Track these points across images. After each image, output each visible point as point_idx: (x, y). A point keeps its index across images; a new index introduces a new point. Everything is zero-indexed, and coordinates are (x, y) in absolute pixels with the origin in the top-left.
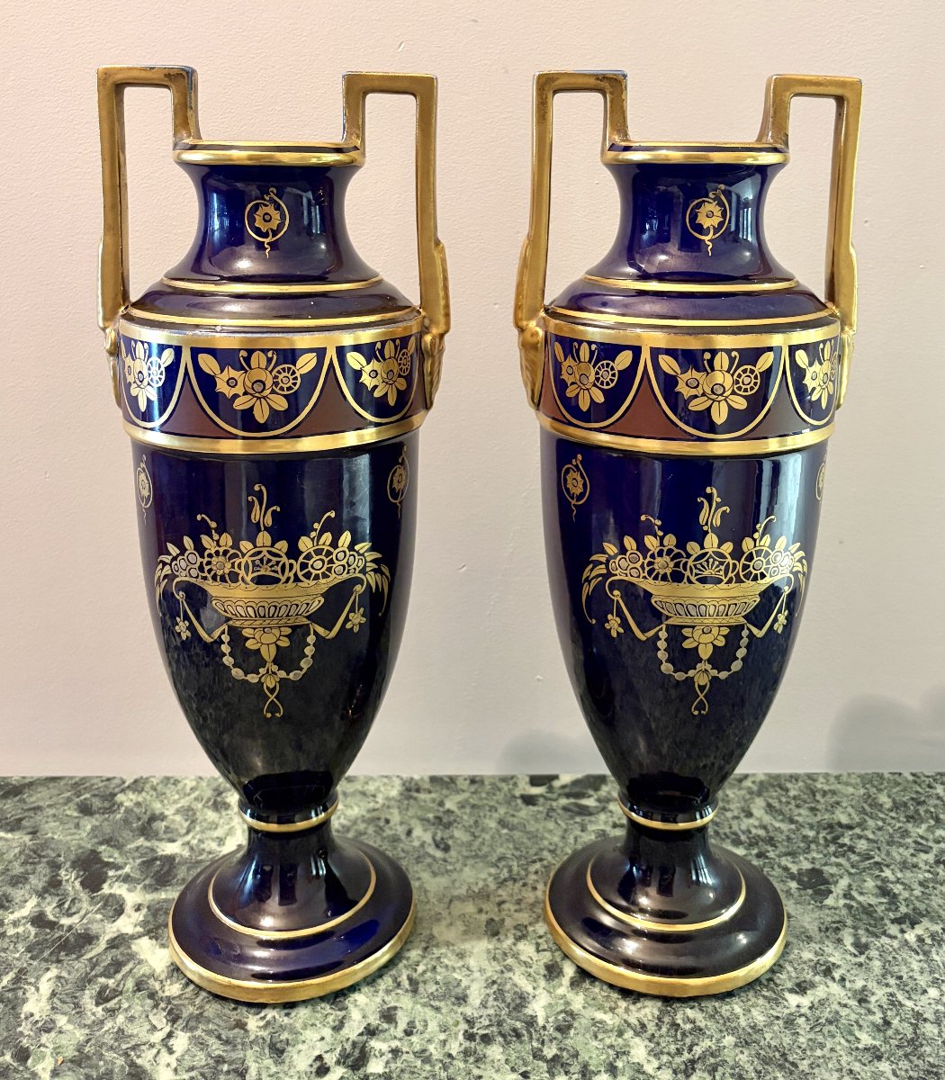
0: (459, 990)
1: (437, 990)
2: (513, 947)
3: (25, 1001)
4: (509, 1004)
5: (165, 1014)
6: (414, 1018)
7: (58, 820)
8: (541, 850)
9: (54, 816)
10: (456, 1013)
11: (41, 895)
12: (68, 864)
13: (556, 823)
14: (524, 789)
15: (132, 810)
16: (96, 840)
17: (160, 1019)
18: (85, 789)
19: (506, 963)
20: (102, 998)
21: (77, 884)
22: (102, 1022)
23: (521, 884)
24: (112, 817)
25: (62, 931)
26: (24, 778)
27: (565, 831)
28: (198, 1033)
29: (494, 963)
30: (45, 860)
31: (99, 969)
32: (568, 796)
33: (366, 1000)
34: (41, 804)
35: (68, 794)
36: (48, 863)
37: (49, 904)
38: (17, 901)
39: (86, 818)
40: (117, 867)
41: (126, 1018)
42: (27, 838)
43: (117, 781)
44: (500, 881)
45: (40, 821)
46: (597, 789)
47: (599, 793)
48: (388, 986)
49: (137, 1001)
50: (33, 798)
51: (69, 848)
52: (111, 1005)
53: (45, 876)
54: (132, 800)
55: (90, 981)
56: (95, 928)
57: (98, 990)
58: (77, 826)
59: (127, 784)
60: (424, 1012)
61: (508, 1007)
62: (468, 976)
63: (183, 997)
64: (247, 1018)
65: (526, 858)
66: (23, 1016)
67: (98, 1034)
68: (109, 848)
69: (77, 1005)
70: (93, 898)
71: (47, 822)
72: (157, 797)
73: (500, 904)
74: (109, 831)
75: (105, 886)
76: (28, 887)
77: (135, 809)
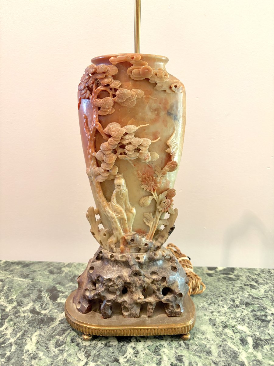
0: (206, 349)
1: (197, 348)
2: (223, 331)
3: (26, 344)
4: (230, 356)
5: (84, 353)
6: (191, 361)
7: (42, 275)
8: (221, 292)
9: (40, 274)
10: (209, 359)
11: (34, 301)
12: (45, 291)
13: (223, 283)
14: (207, 271)
15: (68, 273)
16: (55, 283)
17: (82, 355)
18: (51, 266)
19: (223, 337)
20: (57, 345)
21: (48, 298)
22: (58, 356)
23: (217, 305)
24: (60, 275)
25: (42, 316)
26: (30, 261)
27: (227, 286)
28: (99, 363)
29: (218, 338)
30: (37, 289)
31: (56, 332)
32: (224, 274)
33: (168, 352)
34: (36, 270)
35: (45, 267)
36: (37, 290)
37: (37, 305)
38: (25, 303)
39: (52, 275)
40: (63, 293)
41: (68, 354)
42: (30, 281)
43: (62, 264)
44: (209, 303)
45: (35, 275)
46: (233, 272)
47: (234, 273)
48: (176, 345)
49: (72, 347)
50: (33, 268)
51: (45, 285)
52: (61, 348)
53: (36, 295)
54: (67, 270)
55: (52, 337)
56: (55, 315)
57: (56, 341)
58: (48, 278)
59: (66, 265)
60: (195, 358)
61: (230, 357)
62: (209, 342)
63: (91, 346)
64: (119, 357)
65: (216, 295)
66: (24, 351)
67: (56, 361)
68: (60, 286)
69: (47, 348)
70: (54, 303)
71: (38, 276)
72: (76, 269)
73: (212, 312)
74: (60, 280)
75: (58, 299)
76: (30, 298)
77: (69, 273)
